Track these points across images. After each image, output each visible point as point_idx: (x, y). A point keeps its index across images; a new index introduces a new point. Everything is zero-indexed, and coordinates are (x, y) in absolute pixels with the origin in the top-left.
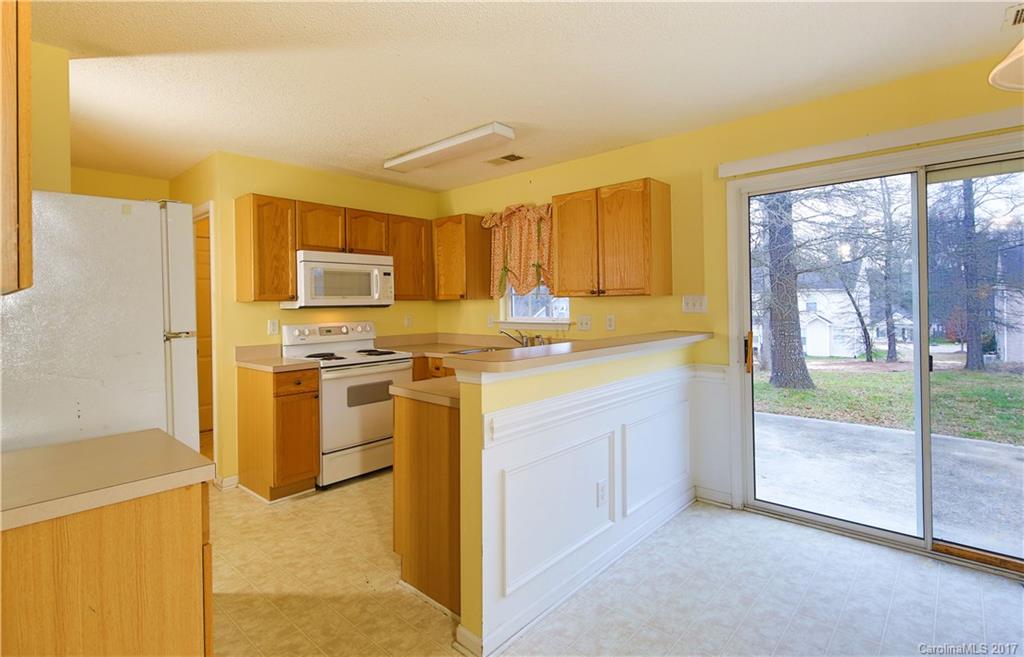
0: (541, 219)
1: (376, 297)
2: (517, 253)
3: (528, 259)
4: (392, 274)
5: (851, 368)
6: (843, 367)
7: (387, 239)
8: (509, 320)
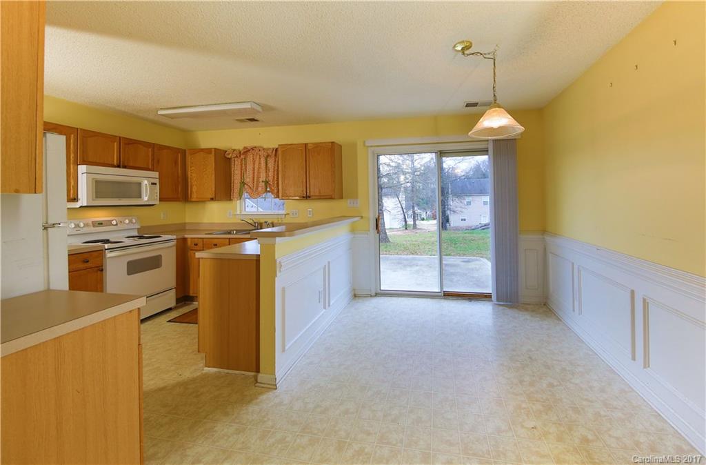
0: (268, 156)
1: (145, 199)
2: (251, 172)
3: (258, 178)
4: (158, 184)
5: (399, 233)
6: (395, 233)
7: (153, 160)
8: (242, 213)
